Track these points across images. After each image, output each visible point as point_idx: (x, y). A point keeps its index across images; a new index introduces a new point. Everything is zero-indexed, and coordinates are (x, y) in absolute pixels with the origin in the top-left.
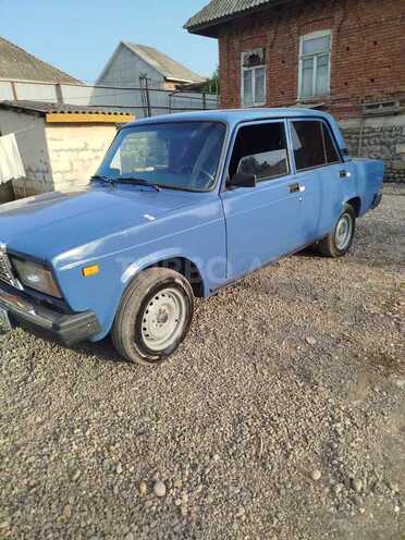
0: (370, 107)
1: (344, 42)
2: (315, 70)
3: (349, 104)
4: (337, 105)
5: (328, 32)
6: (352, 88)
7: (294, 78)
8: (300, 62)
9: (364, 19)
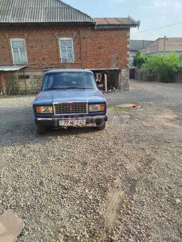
0: (45, 68)
1: (30, 44)
2: (19, 52)
3: (37, 67)
4: (33, 67)
5: (22, 40)
6: (36, 61)
7: (10, 54)
8: (12, 48)
9: (36, 38)
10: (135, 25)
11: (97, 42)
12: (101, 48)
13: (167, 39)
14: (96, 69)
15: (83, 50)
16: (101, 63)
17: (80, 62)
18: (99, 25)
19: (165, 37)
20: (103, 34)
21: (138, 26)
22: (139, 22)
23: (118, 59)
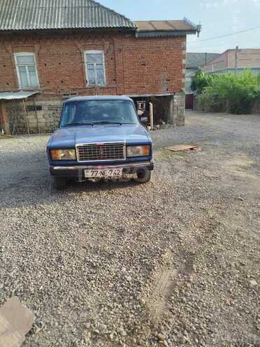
0: (65, 95)
1: (42, 61)
2: (28, 72)
3: (52, 93)
5: (31, 54)
6: (52, 84)
7: (14, 75)
8: (17, 67)
10: (194, 30)
11: (138, 56)
12: (144, 65)
13: (240, 50)
15: (119, 67)
16: (144, 87)
17: (115, 86)
19: (237, 47)
20: (147, 44)
21: (198, 32)
22: (199, 26)
23: (169, 80)
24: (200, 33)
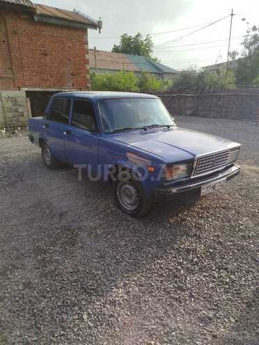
11: (38, 43)
12: (46, 55)
14: (41, 90)
15: (15, 54)
16: (48, 80)
17: (10, 76)
18: (41, 15)
19: (95, 48)
20: (47, 31)
21: (100, 28)
22: (100, 22)
23: (74, 75)
24: (101, 30)
